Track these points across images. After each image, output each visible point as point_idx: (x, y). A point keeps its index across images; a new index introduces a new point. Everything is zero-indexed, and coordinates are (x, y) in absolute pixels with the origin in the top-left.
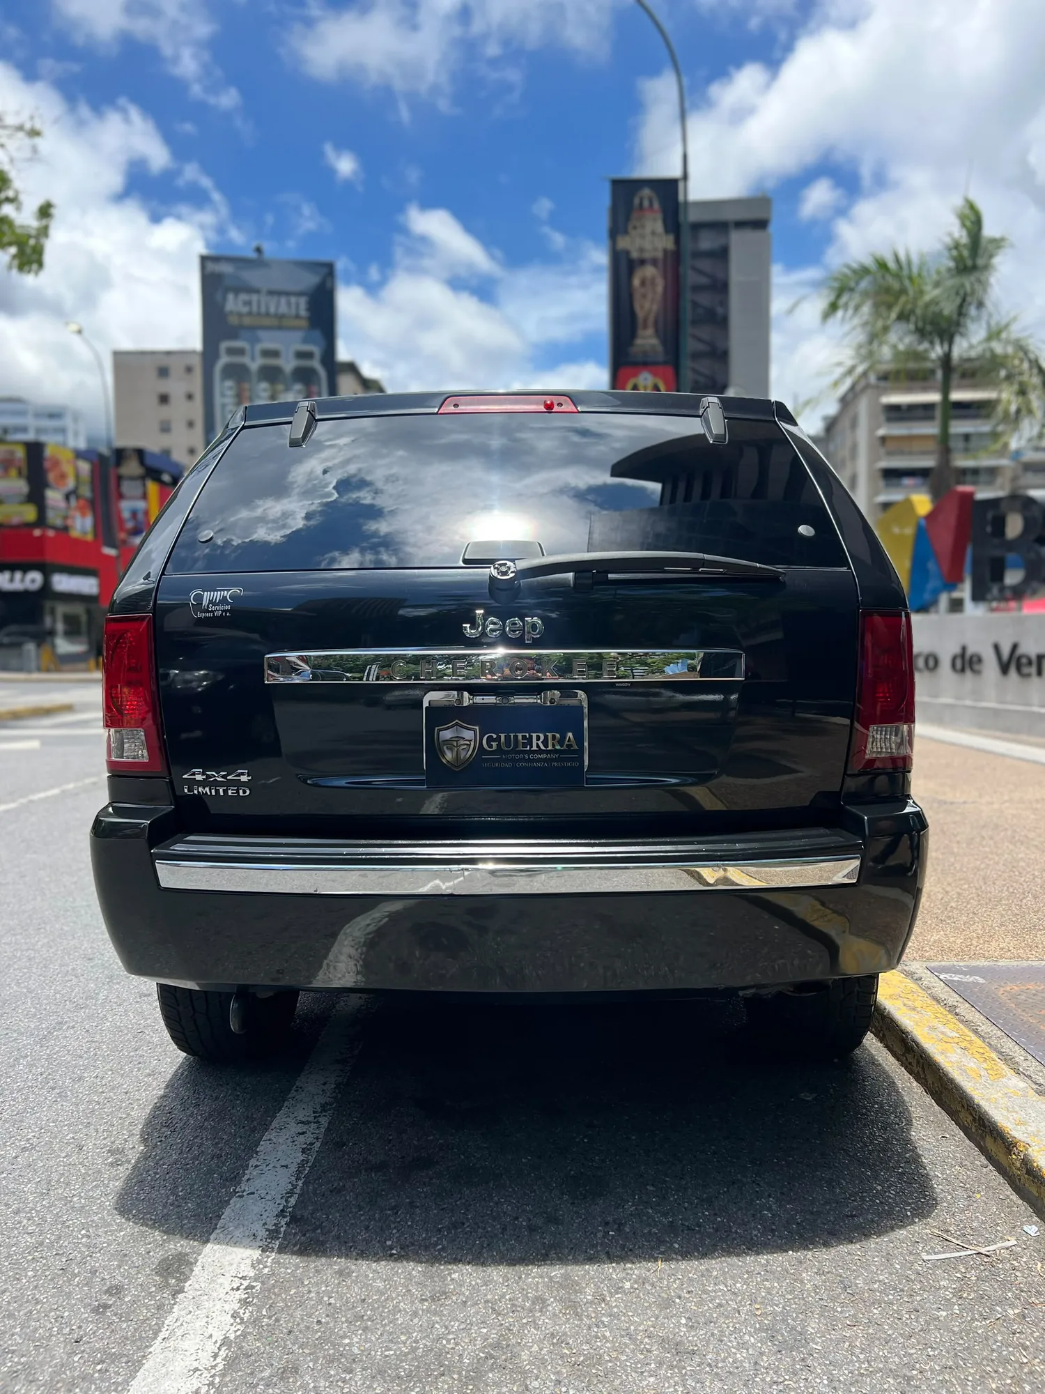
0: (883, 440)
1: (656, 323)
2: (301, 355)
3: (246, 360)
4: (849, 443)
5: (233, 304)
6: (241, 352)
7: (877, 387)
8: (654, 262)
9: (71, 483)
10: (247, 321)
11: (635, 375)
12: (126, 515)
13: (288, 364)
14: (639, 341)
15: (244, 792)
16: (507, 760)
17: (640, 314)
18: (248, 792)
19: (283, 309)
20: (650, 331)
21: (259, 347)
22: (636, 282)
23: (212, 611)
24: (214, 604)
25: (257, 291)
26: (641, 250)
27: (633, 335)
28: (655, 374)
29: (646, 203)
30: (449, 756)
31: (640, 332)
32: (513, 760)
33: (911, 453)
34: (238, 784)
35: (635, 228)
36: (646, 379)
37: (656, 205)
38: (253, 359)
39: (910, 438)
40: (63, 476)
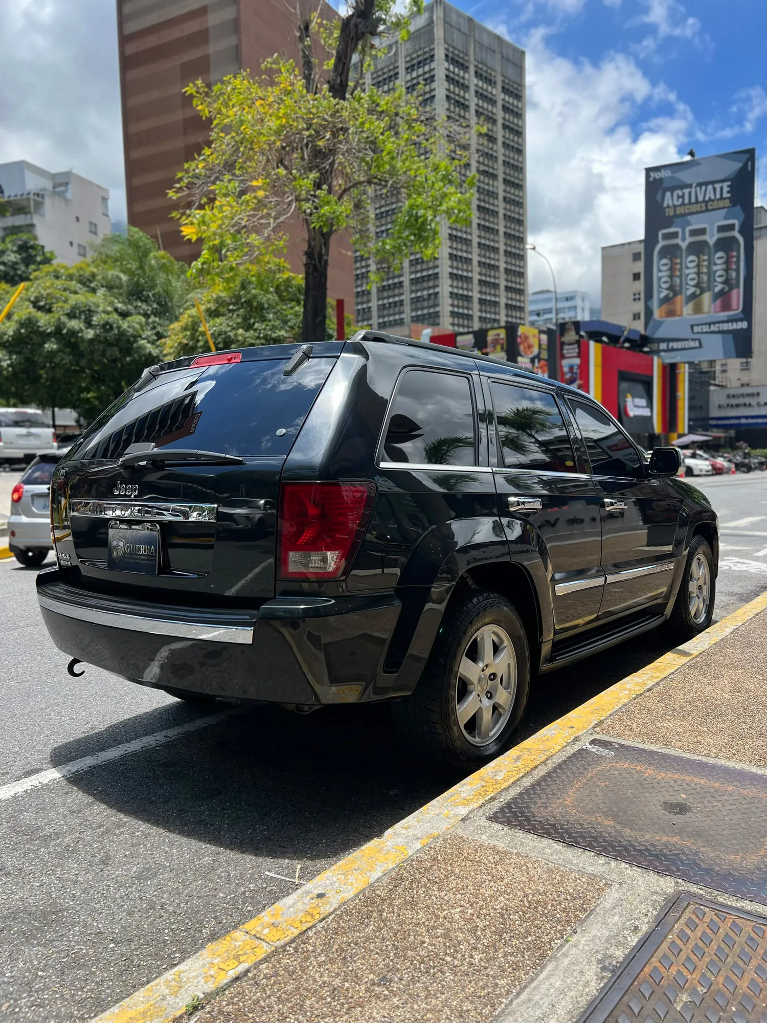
2: (722, 229)
3: (678, 241)
5: (669, 200)
6: (675, 235)
9: (536, 351)
10: (679, 211)
12: (566, 369)
13: (711, 238)
19: (710, 194)
21: (688, 229)
25: (690, 186)
30: (115, 554)
32: (134, 559)
38: (684, 239)
40: (530, 347)
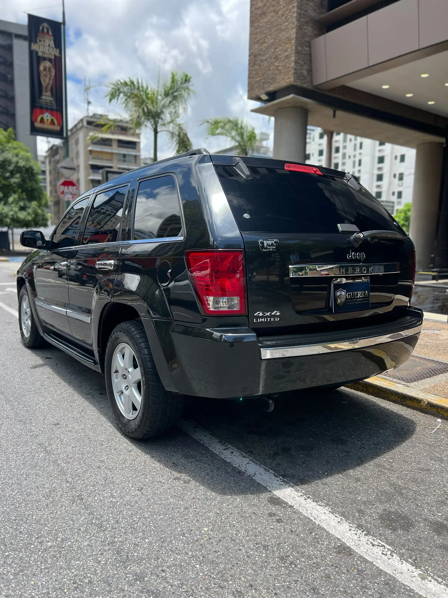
0: (91, 152)
1: (52, 90)
4: (75, 151)
7: (87, 128)
8: (50, 60)
11: (42, 113)
14: (44, 97)
15: (277, 319)
16: (352, 302)
17: (44, 84)
18: (279, 319)
20: (49, 93)
22: (41, 68)
23: (269, 249)
24: (269, 246)
26: (44, 53)
27: (41, 94)
28: (52, 115)
29: (45, 30)
30: (339, 301)
31: (44, 93)
32: (354, 301)
33: (102, 159)
34: (275, 316)
35: (40, 41)
36: (47, 116)
37: (50, 33)
39: (102, 152)
